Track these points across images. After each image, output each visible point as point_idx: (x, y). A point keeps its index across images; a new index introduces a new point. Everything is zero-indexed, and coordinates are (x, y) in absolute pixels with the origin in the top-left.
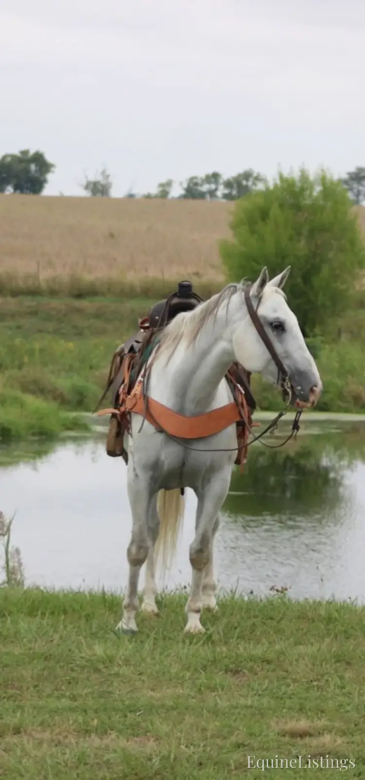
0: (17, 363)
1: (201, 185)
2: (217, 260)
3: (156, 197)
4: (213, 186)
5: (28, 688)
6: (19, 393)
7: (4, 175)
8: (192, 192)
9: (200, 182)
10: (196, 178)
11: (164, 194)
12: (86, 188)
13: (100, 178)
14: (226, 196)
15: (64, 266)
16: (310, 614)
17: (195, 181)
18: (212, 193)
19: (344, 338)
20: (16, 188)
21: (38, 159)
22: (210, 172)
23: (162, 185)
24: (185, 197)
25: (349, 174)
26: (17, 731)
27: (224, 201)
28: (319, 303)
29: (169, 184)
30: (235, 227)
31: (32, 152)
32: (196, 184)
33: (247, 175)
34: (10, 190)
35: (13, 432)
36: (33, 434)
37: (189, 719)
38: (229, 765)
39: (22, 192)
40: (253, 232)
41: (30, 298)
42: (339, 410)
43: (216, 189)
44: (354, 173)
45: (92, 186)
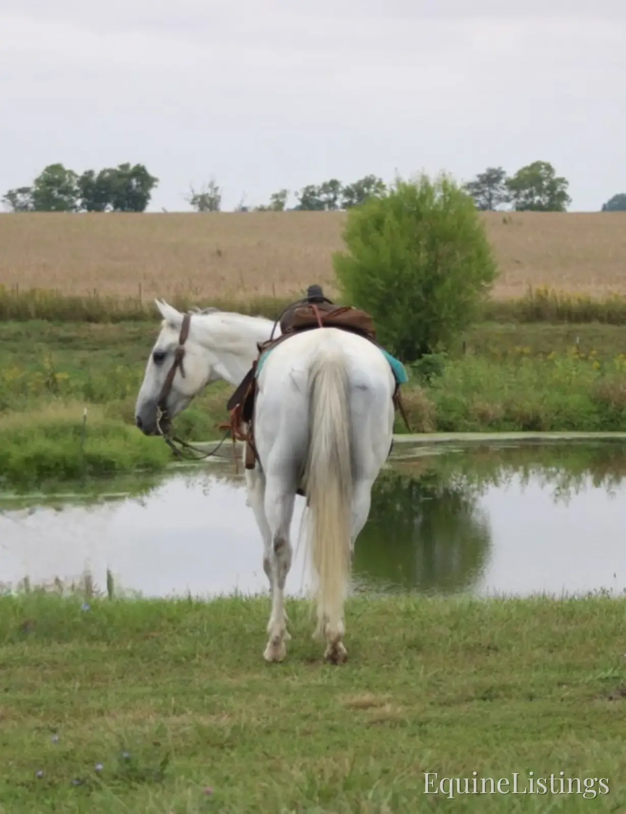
0: (119, 392)
1: (319, 194)
2: (332, 275)
3: (269, 209)
4: (332, 196)
5: (113, 680)
6: (121, 424)
7: (103, 192)
8: (309, 202)
9: (316, 191)
10: (312, 187)
11: (279, 206)
12: (193, 203)
13: (208, 191)
14: (345, 206)
15: (168, 288)
16: (390, 610)
17: (311, 190)
18: (331, 203)
19: (469, 351)
20: (116, 206)
21: (140, 173)
22: (328, 180)
23: (276, 196)
24: (300, 208)
25: (479, 176)
26: (101, 713)
27: (344, 210)
28: (443, 316)
29: (283, 194)
30: (348, 238)
31: (132, 165)
32: (313, 194)
33: (368, 182)
34: (110, 207)
35: (117, 466)
36: (139, 467)
37: (262, 698)
38: (294, 732)
39: (123, 210)
40: (367, 242)
41: (132, 323)
42: (465, 429)
43: (335, 198)
44: (484, 175)
45: (199, 200)
